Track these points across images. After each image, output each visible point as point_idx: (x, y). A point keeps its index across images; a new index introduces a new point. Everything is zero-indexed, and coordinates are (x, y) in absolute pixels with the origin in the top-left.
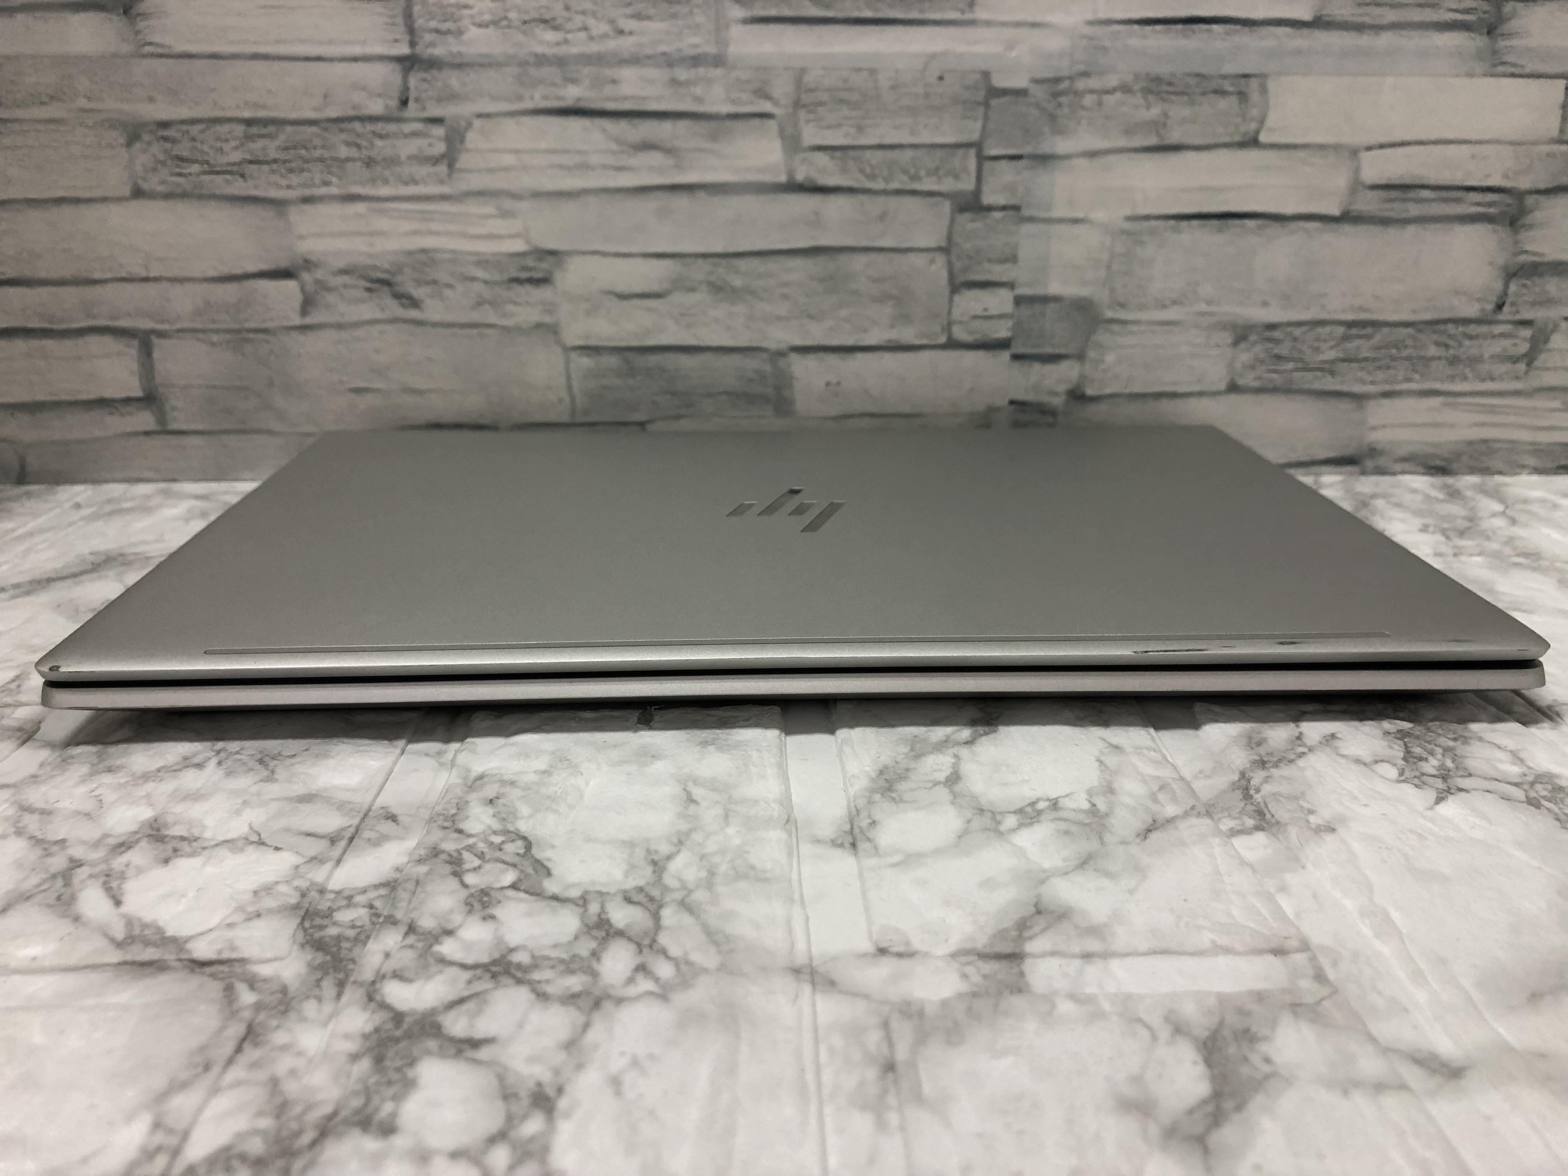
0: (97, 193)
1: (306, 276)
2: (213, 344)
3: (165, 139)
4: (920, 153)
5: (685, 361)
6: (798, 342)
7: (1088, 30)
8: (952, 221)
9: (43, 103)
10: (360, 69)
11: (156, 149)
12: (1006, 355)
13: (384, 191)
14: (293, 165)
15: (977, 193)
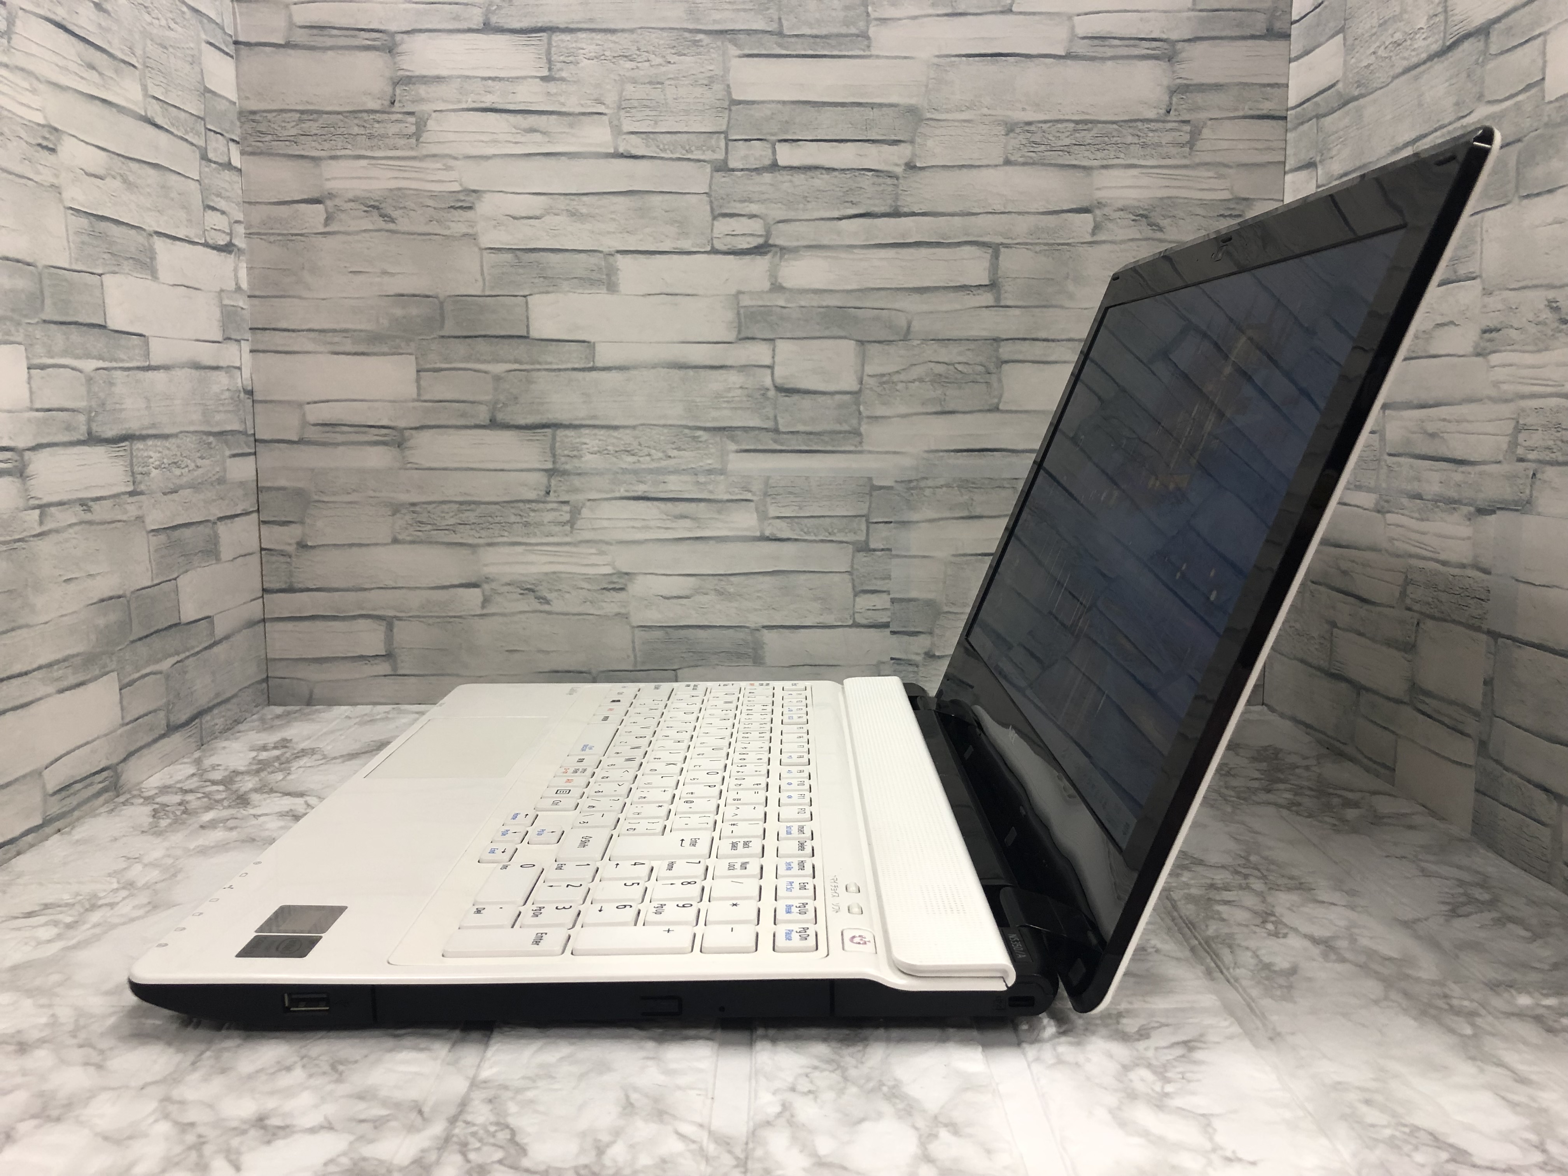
0: (374, 541)
1: (486, 587)
2: (429, 624)
3: (414, 512)
4: (835, 520)
5: (701, 633)
6: (765, 624)
7: (926, 455)
8: (853, 557)
9: (349, 493)
10: (524, 475)
11: (408, 517)
12: (887, 631)
13: (533, 541)
14: (484, 526)
15: (867, 542)
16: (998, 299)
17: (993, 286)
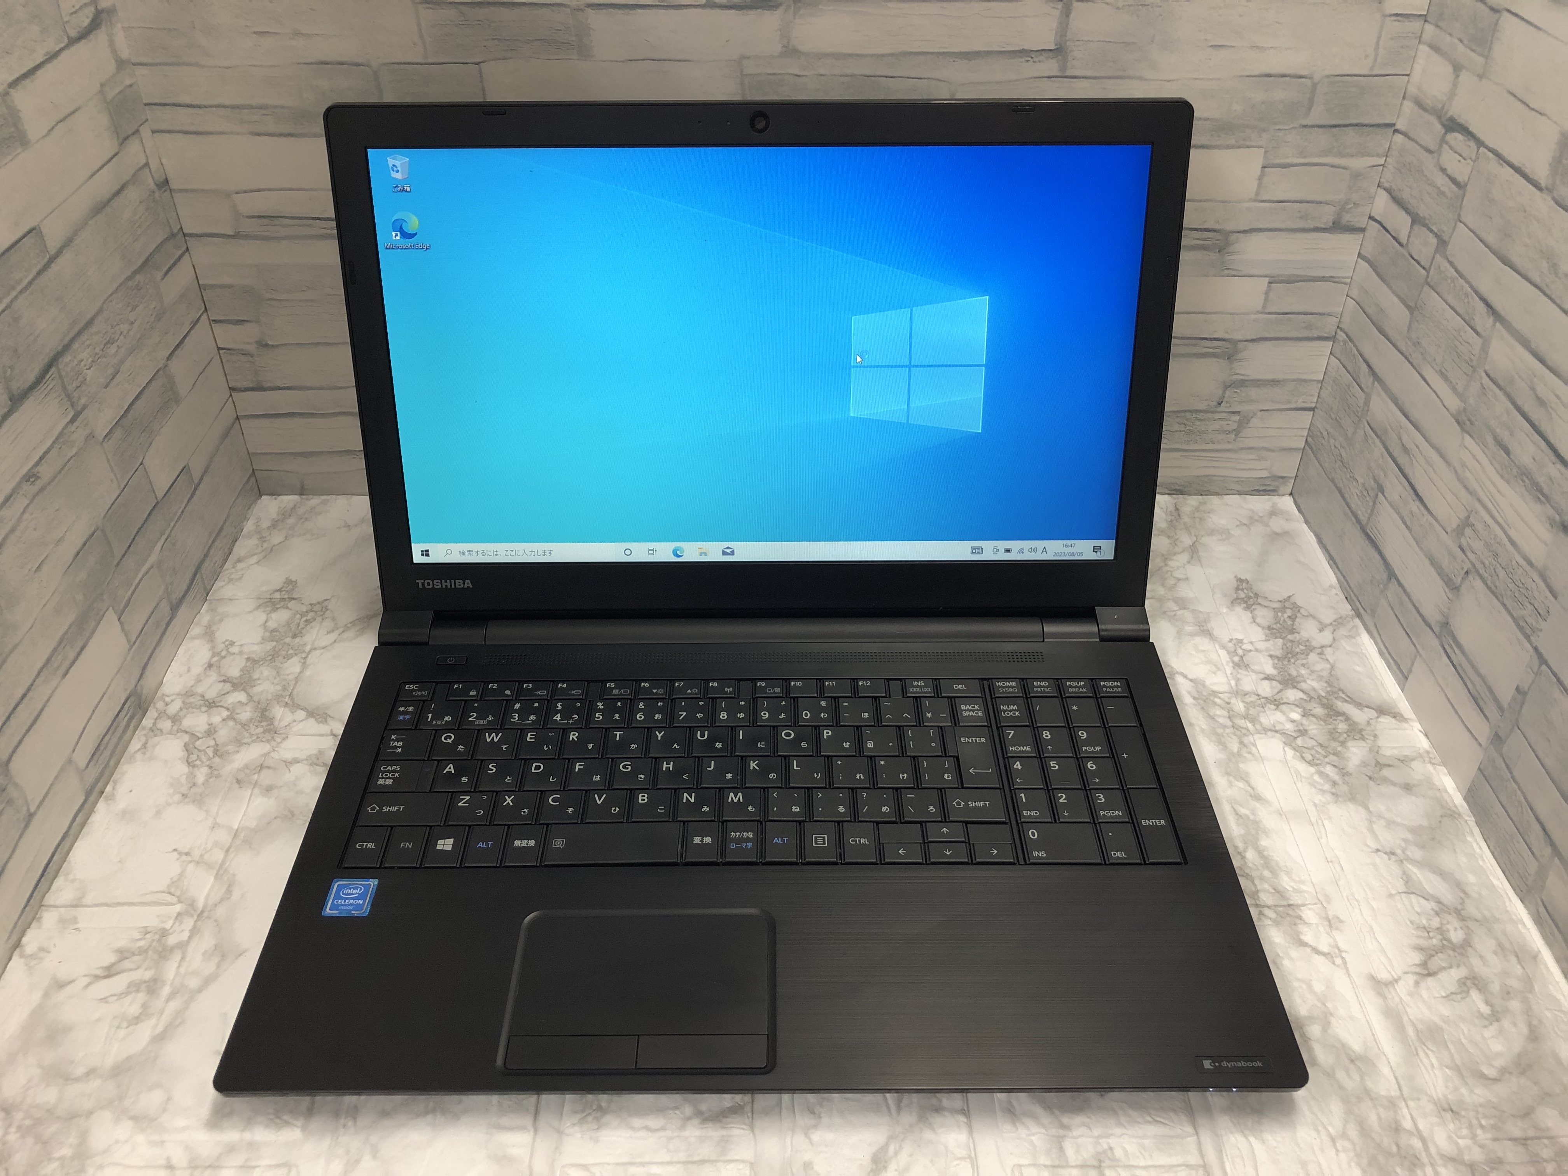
16: (1063, 68)
17: (1059, 51)
